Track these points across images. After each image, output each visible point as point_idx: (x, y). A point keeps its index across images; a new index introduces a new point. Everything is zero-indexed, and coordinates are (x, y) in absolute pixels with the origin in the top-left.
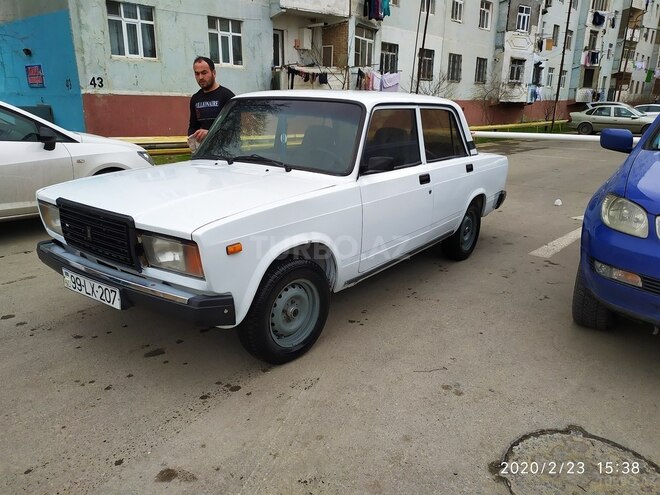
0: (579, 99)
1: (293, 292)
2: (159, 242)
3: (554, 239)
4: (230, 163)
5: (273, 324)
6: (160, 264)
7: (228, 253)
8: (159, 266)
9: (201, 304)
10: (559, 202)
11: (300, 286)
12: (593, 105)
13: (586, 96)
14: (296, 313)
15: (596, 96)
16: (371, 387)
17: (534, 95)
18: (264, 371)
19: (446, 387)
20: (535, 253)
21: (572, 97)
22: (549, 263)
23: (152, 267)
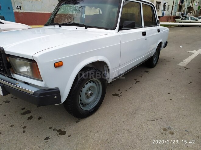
0: (177, 15)
1: (90, 84)
2: (18, 61)
3: (184, 59)
4: (60, 26)
5: (81, 100)
6: (21, 72)
7: (56, 66)
8: (20, 74)
9: (41, 95)
10: (181, 46)
11: (93, 82)
12: (183, 17)
13: (179, 14)
14: (91, 94)
15: (182, 14)
16: (128, 130)
17: (163, 14)
18: (77, 122)
19: (165, 130)
20: (179, 64)
21: (175, 15)
22: (186, 68)
23: (17, 74)
